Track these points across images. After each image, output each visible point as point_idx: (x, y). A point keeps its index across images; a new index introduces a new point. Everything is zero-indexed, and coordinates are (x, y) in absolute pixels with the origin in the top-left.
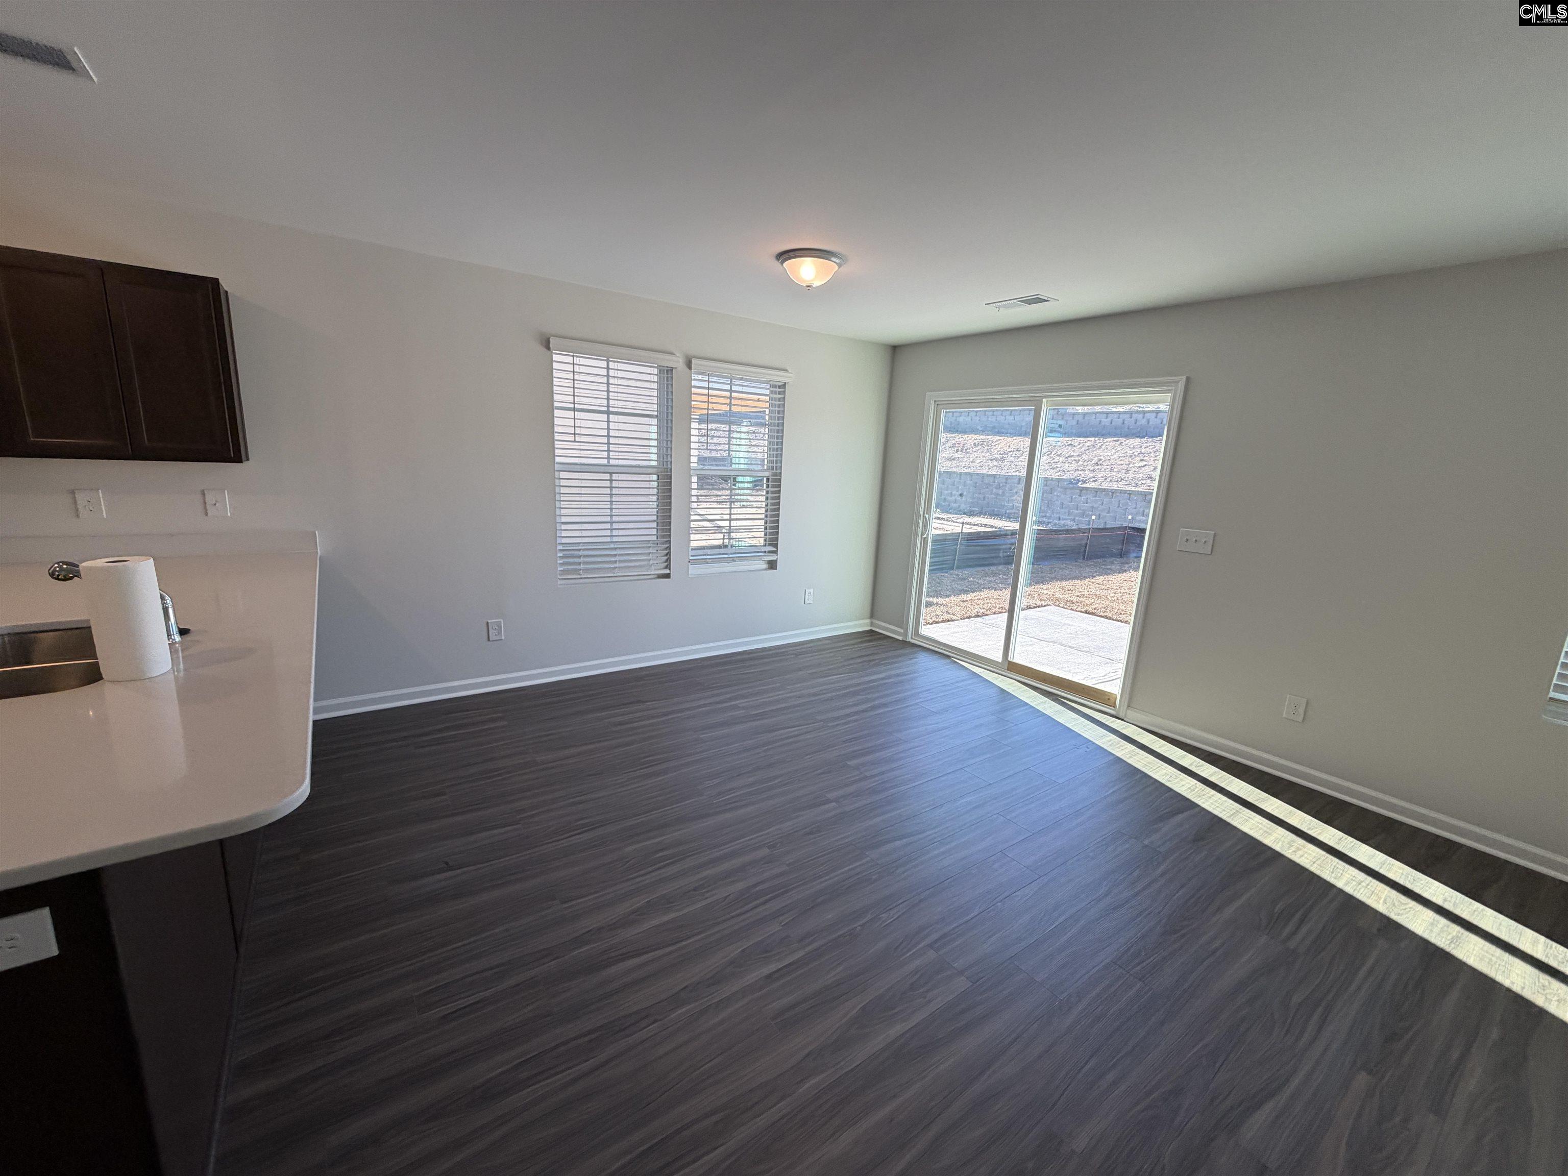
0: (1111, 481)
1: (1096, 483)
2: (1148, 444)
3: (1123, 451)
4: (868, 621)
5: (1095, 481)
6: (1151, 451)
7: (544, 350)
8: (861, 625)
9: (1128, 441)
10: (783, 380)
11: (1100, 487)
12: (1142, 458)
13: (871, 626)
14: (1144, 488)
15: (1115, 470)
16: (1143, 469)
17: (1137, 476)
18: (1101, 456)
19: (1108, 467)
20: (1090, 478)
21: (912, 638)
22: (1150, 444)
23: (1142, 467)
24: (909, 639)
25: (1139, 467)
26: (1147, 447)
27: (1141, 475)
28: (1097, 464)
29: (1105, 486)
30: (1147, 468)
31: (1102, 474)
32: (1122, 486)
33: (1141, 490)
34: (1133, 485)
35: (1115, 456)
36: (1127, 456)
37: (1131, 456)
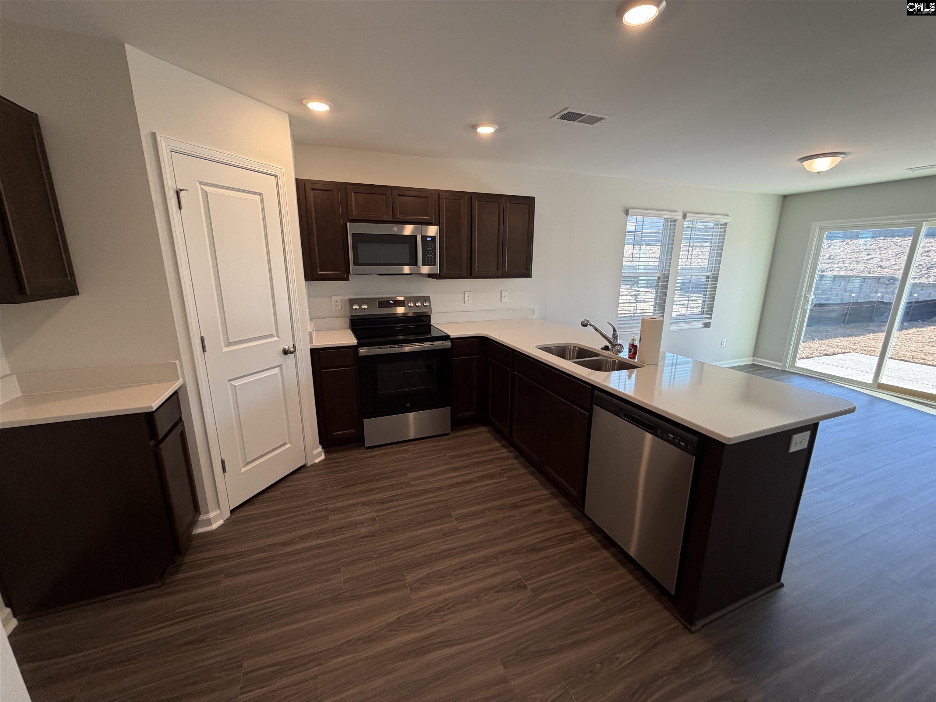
0: (846, 270)
1: (833, 271)
2: (872, 243)
3: (850, 249)
4: (752, 358)
5: (832, 270)
6: (876, 247)
7: (625, 215)
8: (748, 361)
9: (853, 241)
10: (726, 221)
11: (838, 274)
12: (868, 253)
13: (753, 361)
14: (877, 273)
15: (846, 262)
16: (871, 260)
17: (868, 266)
18: (831, 253)
19: (840, 260)
20: (827, 269)
21: (788, 368)
22: (874, 243)
23: (869, 259)
24: (787, 369)
25: (867, 259)
26: (871, 245)
27: (871, 265)
28: (829, 258)
29: (842, 273)
30: (874, 260)
31: (836, 265)
32: (857, 273)
33: (875, 275)
34: (866, 272)
35: (844, 253)
36: (854, 252)
37: (858, 252)
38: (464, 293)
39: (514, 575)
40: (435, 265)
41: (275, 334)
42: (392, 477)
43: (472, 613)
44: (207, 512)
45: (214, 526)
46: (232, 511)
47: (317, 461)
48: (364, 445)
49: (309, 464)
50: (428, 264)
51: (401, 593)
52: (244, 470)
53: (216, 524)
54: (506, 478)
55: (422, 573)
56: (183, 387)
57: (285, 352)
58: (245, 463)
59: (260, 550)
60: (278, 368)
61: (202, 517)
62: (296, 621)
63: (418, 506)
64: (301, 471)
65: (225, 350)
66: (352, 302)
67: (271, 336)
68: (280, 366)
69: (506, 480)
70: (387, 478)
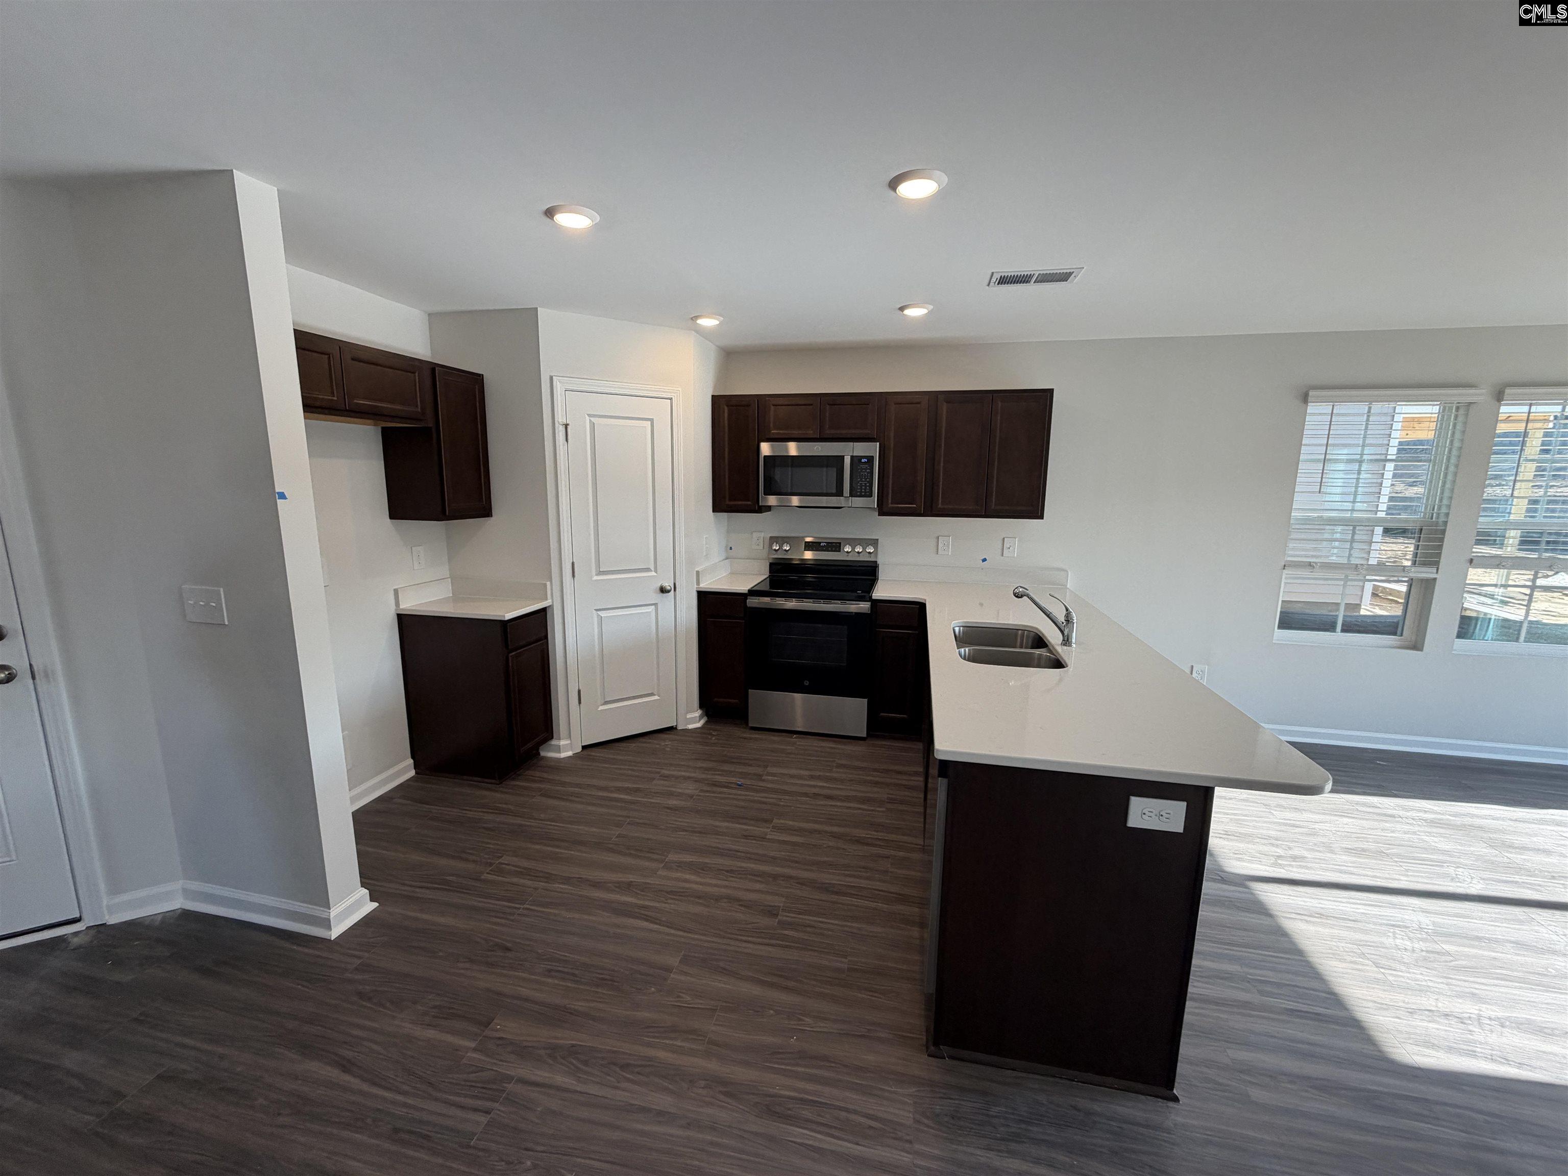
38: (938, 538)
39: (778, 902)
40: (871, 495)
41: (653, 570)
42: (751, 765)
43: (698, 909)
44: (559, 739)
45: (563, 755)
46: (584, 747)
47: (691, 727)
48: (747, 723)
49: (679, 728)
50: (861, 494)
51: (654, 865)
52: (601, 708)
53: (566, 753)
54: (884, 809)
55: (688, 858)
56: (551, 607)
57: (663, 590)
58: (603, 702)
59: (578, 785)
60: (653, 607)
61: (554, 742)
62: (558, 847)
63: (743, 800)
64: (668, 732)
65: (595, 578)
66: (773, 540)
67: (648, 570)
68: (656, 605)
69: (883, 812)
70: (745, 764)
